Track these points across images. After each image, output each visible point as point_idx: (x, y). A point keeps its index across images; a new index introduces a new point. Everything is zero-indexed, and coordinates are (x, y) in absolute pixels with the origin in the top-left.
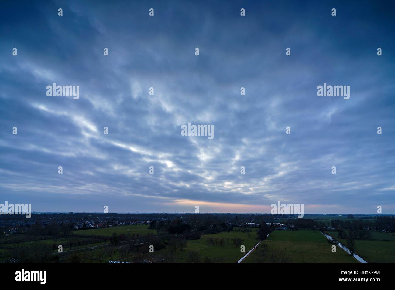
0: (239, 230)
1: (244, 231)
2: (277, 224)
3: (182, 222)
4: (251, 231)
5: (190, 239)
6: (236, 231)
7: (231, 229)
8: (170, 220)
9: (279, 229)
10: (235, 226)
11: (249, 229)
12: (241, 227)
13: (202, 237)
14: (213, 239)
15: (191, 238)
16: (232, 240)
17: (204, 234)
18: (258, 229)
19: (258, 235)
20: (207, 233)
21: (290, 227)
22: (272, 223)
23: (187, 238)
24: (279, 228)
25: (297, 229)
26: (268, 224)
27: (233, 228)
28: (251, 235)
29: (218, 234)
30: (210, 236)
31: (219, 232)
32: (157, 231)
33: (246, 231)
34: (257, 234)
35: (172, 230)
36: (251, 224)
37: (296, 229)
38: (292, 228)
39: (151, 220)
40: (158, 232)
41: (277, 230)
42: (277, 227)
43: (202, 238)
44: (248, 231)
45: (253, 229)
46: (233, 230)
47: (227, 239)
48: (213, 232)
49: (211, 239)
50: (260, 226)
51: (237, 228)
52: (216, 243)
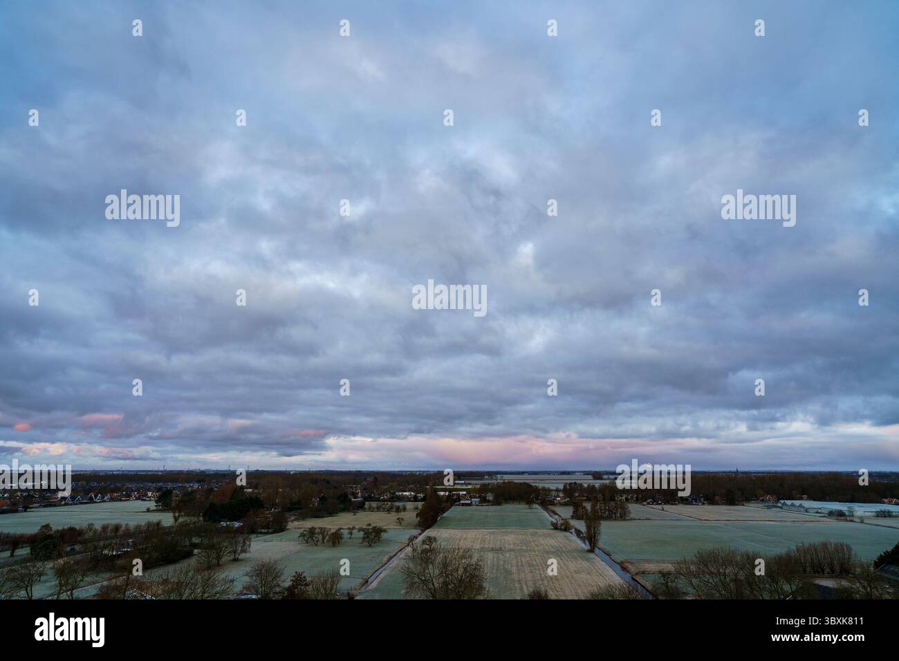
0: (378, 509)
1: (389, 511)
2: (461, 493)
3: (243, 492)
4: (405, 509)
5: (261, 533)
6: (371, 509)
7: (361, 507)
8: (212, 489)
9: (463, 505)
10: (370, 499)
11: (400, 504)
12: (384, 500)
13: (290, 525)
14: (318, 530)
15: (263, 531)
16: (361, 529)
17: (296, 520)
18: (420, 505)
19: (418, 519)
20: (303, 517)
21: (485, 498)
22: (450, 492)
23: (253, 531)
24: (464, 502)
25: (499, 504)
26: (442, 493)
27: (364, 504)
28: (402, 519)
29: (330, 518)
30: (309, 524)
31: (331, 513)
32: (175, 517)
33: (394, 510)
34: (417, 515)
35: (214, 513)
36: (405, 493)
37: (497, 502)
38: (489, 501)
39: (159, 490)
40: (176, 519)
41: (459, 505)
42: (460, 500)
43: (288, 529)
44: (398, 510)
45: (410, 505)
46: (365, 509)
47: (349, 529)
48: (317, 514)
49: (312, 531)
50: (423, 499)
51: (374, 504)
52: (323, 539)
